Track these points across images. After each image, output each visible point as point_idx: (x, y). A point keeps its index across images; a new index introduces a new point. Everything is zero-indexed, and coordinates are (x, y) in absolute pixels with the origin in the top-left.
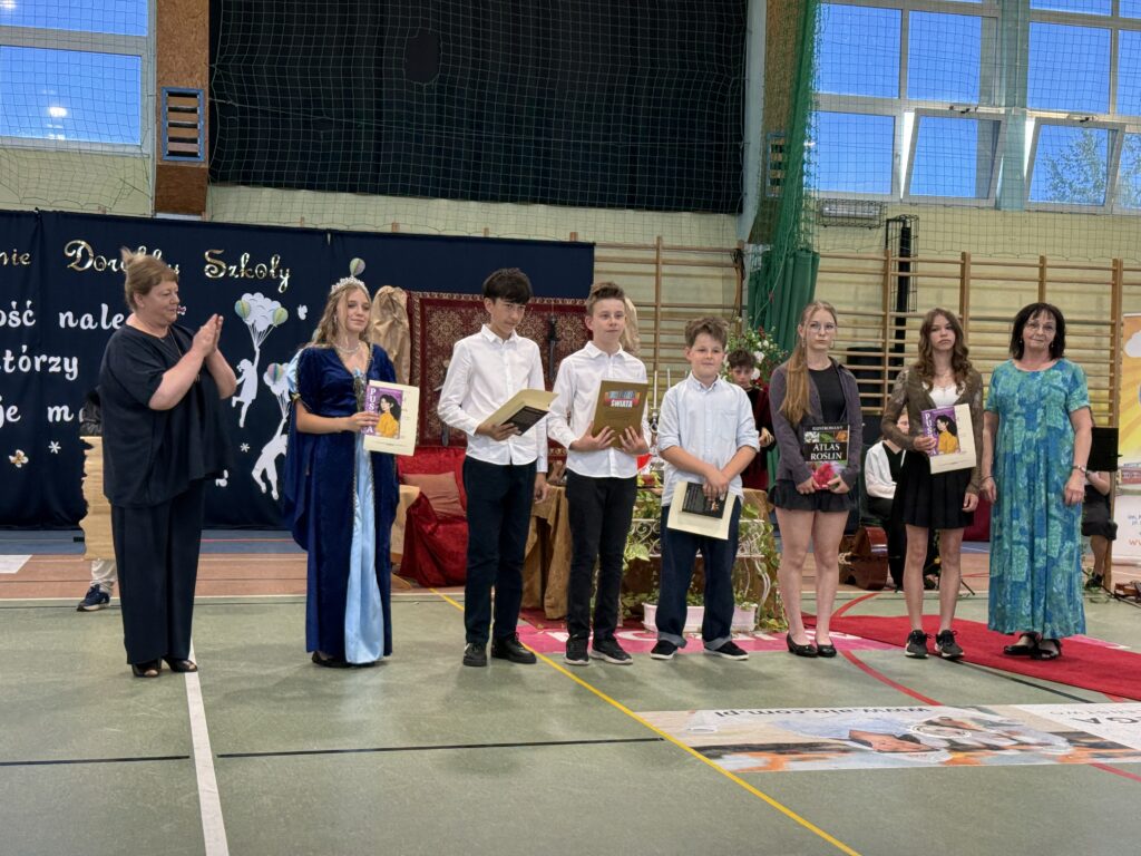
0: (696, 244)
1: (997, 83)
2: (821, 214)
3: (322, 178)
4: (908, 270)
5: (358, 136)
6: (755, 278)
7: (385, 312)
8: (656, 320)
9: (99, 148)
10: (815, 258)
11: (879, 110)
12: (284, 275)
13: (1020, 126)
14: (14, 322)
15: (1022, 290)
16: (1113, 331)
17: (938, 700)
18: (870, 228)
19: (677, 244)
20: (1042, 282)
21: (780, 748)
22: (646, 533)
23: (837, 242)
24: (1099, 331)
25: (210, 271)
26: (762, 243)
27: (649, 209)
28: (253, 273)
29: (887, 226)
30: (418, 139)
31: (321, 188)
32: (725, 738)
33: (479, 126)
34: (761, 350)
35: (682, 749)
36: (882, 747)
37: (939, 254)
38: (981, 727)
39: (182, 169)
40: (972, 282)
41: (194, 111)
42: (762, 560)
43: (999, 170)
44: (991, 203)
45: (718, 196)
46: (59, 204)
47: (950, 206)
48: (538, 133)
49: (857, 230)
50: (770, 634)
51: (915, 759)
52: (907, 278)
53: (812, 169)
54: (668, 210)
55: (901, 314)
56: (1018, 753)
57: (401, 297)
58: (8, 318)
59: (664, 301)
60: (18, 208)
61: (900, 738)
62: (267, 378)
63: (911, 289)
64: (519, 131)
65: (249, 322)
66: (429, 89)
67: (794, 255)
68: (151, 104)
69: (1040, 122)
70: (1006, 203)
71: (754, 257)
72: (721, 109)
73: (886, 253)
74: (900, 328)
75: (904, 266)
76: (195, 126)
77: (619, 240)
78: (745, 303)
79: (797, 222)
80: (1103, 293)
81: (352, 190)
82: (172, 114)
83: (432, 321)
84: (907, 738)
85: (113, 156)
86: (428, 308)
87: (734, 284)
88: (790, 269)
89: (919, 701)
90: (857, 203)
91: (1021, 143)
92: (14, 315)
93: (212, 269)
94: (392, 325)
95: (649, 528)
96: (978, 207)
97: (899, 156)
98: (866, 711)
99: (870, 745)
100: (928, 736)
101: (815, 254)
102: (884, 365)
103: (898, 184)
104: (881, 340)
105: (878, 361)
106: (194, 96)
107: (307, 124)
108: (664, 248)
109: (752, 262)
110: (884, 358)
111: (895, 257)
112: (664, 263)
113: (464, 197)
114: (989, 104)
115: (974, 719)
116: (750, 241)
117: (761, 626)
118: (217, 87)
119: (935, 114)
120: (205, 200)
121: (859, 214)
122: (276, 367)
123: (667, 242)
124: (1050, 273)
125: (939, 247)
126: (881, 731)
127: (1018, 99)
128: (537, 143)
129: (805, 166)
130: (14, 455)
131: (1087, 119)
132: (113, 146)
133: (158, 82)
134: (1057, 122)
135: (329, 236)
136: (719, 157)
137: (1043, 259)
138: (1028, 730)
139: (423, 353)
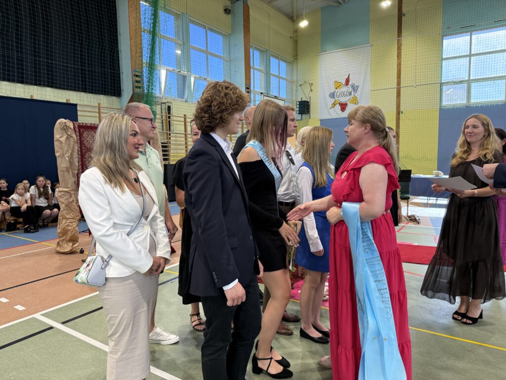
0: (109, 107)
7: (62, 131)
10: (156, 114)
13: (190, 77)
29: (161, 105)
33: (22, 52)
43: (186, 90)
44: (185, 101)
45: (115, 90)
52: (170, 121)
57: (70, 124)
63: (171, 125)
69: (195, 77)
70: (188, 100)
75: (169, 117)
83: (84, 135)
86: (82, 130)
94: (67, 138)
97: (161, 83)
110: (168, 146)
112: (102, 113)
119: (171, 71)
123: (103, 105)
125: (178, 112)
127: (189, 71)
128: (48, 63)
134: (198, 78)
136: (114, 76)
139: (81, 151)
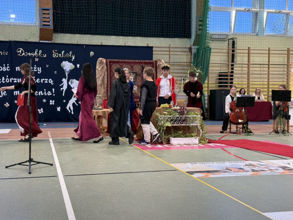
0: (179, 46)
1: (257, 3)
2: (211, 38)
3: (82, 31)
4: (234, 52)
5: (91, 20)
6: (195, 54)
7: (100, 65)
9: (24, 24)
10: (210, 49)
11: (226, 10)
12: (73, 56)
13: (263, 14)
14: (4, 70)
15: (264, 57)
16: (287, 67)
17: (248, 160)
18: (224, 41)
19: (174, 46)
20: (269, 54)
21: (208, 172)
22: (170, 119)
23: (216, 45)
24: (284, 67)
25: (54, 56)
26: (196, 46)
27: (167, 37)
28: (65, 56)
29: (229, 40)
30: (107, 20)
31: (82, 34)
32: (194, 169)
33: (122, 17)
34: (197, 73)
35: (183, 172)
36: (235, 171)
37: (242, 47)
38: (259, 166)
39: (46, 29)
40: (251, 55)
41: (49, 14)
42: (200, 126)
43: (257, 25)
44: (256, 34)
45: (185, 33)
46: (15, 39)
47: (245, 35)
48: (138, 18)
49: (221, 42)
50: (202, 145)
51: (243, 174)
52: (234, 54)
53: (209, 26)
54: (172, 37)
55: (233, 63)
56: (270, 172)
57: (104, 61)
58: (3, 69)
59: (171, 61)
60: (4, 40)
61: (239, 169)
62: (69, 83)
63: (235, 57)
64: (133, 18)
65: (64, 69)
66: (109, 7)
67: (205, 49)
68: (38, 12)
69: (268, 13)
70: (259, 34)
71: (194, 50)
72: (185, 11)
73: (229, 47)
74: (232, 67)
75: (233, 51)
76: (49, 18)
77: (159, 46)
78: (192, 61)
79: (205, 40)
80: (285, 57)
81: (90, 34)
82: (43, 15)
83: (112, 67)
84: (241, 169)
85: (29, 26)
86: (111, 64)
87: (189, 57)
88: (204, 52)
89: (243, 160)
90: (221, 35)
91: (263, 18)
92: (4, 68)
93: (55, 55)
94: (102, 68)
95: (171, 118)
96: (252, 35)
97: (231, 22)
98: (229, 162)
99: (231, 170)
100: (246, 168)
101: (210, 48)
102: (228, 77)
103: (231, 29)
104: (228, 70)
106: (49, 10)
107: (78, 17)
108: (171, 47)
109: (194, 51)
110: (228, 75)
111: (231, 49)
112: (171, 51)
113: (119, 35)
114: (255, 8)
115: (257, 164)
116: (193, 45)
117: (200, 142)
118: (55, 7)
119: (241, 11)
120: (52, 37)
121: (221, 37)
122: (72, 80)
123: (172, 46)
124: (271, 52)
125: (242, 46)
126: (234, 167)
127: (262, 7)
128: (138, 21)
129: (207, 25)
130: (6, 104)
131: (280, 11)
132: (28, 23)
133: (39, 6)
134: (272, 13)
135: (84, 46)
136: (185, 23)
137: (269, 48)
138: (272, 166)
139: (110, 75)
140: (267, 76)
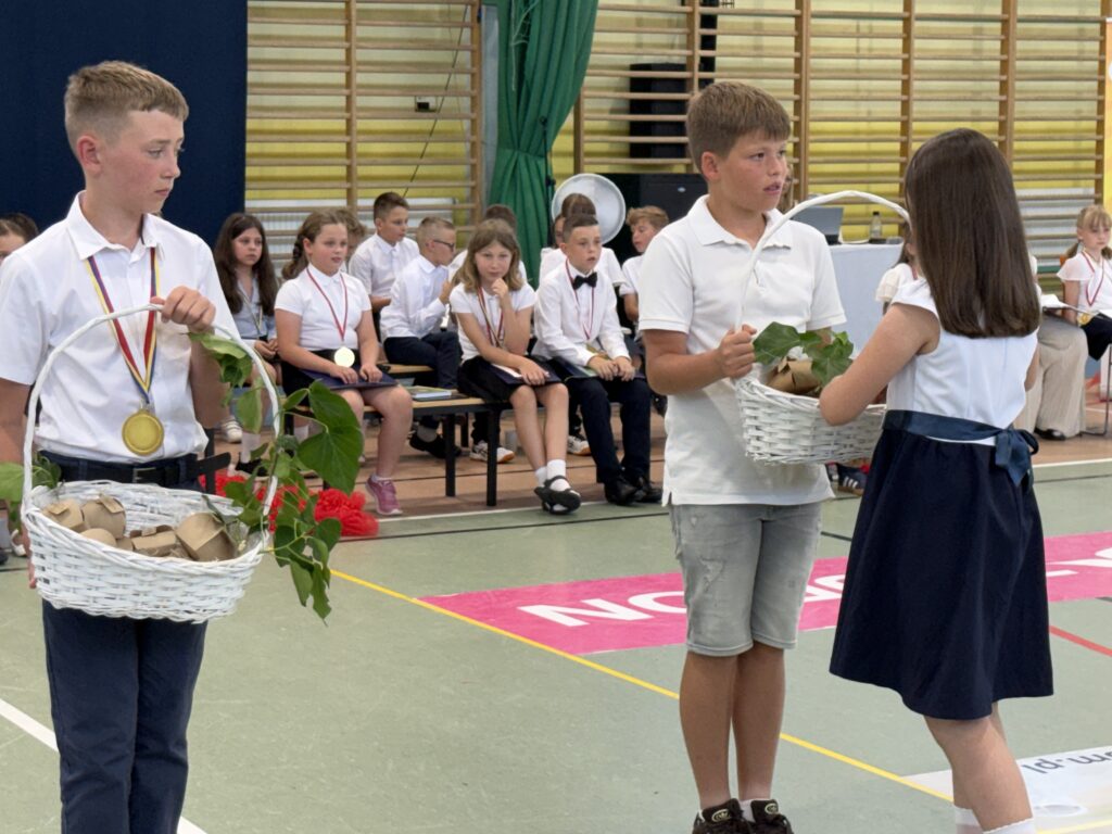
8: (348, 27)
16: (1004, 30)
55: (709, 10)
74: (708, 32)
104: (685, 51)
105: (681, 85)
110: (691, 80)
140: (898, 84)
